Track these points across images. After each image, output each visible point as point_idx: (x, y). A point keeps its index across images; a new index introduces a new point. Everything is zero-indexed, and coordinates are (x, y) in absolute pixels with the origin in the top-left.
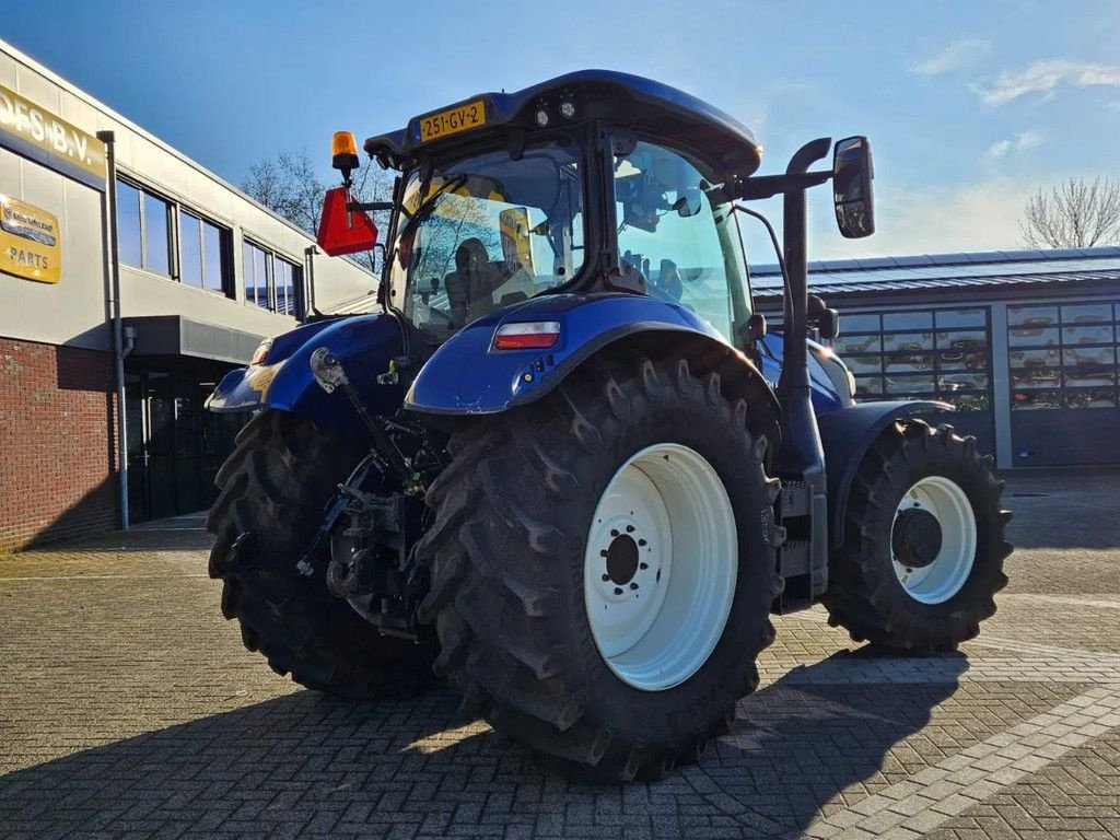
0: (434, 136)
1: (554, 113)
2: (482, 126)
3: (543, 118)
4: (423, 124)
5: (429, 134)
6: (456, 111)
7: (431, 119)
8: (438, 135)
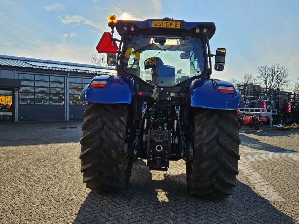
0: (158, 27)
1: (201, 30)
2: (179, 28)
3: (197, 31)
4: (153, 22)
5: (156, 26)
6: (169, 22)
7: (158, 22)
8: (160, 27)
